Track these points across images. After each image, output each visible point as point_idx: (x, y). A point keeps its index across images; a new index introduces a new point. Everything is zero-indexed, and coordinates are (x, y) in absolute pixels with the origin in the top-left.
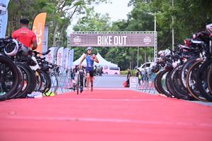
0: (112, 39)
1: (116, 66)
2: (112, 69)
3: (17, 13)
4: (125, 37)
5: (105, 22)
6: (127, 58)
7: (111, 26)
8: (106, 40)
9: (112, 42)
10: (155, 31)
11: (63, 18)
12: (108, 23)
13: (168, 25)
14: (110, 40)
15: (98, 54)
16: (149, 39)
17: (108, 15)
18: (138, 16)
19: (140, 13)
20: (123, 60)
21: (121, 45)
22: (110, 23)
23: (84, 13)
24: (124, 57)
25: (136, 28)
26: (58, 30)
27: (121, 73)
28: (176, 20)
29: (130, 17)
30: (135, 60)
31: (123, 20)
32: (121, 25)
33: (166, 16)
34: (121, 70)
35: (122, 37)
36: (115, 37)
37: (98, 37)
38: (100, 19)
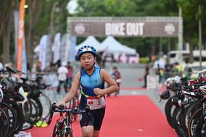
0: (125, 27)
1: (133, 51)
4: (141, 25)
8: (119, 29)
9: (125, 31)
10: (180, 17)
14: (122, 29)
20: (142, 44)
21: (136, 34)
34: (140, 56)
35: (137, 24)
36: (129, 24)
37: (107, 25)
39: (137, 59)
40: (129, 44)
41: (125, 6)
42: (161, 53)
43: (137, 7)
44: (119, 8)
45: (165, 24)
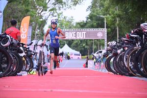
0: (76, 34)
1: (78, 53)
2: (75, 55)
3: (9, 17)
4: (85, 33)
5: (71, 22)
6: (86, 47)
7: (75, 25)
8: (71, 35)
9: (76, 36)
10: (105, 29)
11: (41, 20)
12: (72, 23)
13: (114, 24)
14: (74, 35)
15: (66, 44)
16: (101, 34)
17: (72, 17)
18: (94, 18)
19: (95, 16)
20: (83, 49)
21: (82, 38)
22: (74, 23)
23: (56, 16)
24: (84, 47)
25: (92, 27)
26: (38, 28)
27: (82, 58)
28: (120, 21)
29: (88, 18)
30: (91, 48)
31: (83, 21)
32: (82, 24)
33: (113, 18)
34: (82, 56)
35: (82, 33)
36: (78, 33)
37: (66, 33)
38: (67, 20)
39: (80, 57)
40: (76, 49)
45: (97, 32)
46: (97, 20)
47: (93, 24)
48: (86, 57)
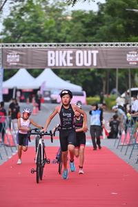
4: (95, 52)
5: (60, 11)
6: (97, 74)
7: (70, 18)
8: (62, 58)
12: (64, 13)
14: (69, 58)
20: (90, 78)
21: (88, 65)
24: (93, 73)
31: (91, 12)
32: (87, 20)
34: (87, 96)
35: (89, 52)
38: (50, 6)
39: (83, 99)
40: (73, 79)
41: (68, 28)
42: (116, 90)
43: (84, 30)
44: (59, 31)
45: (127, 51)
46: (124, 17)
47: (115, 27)
48: (97, 98)
